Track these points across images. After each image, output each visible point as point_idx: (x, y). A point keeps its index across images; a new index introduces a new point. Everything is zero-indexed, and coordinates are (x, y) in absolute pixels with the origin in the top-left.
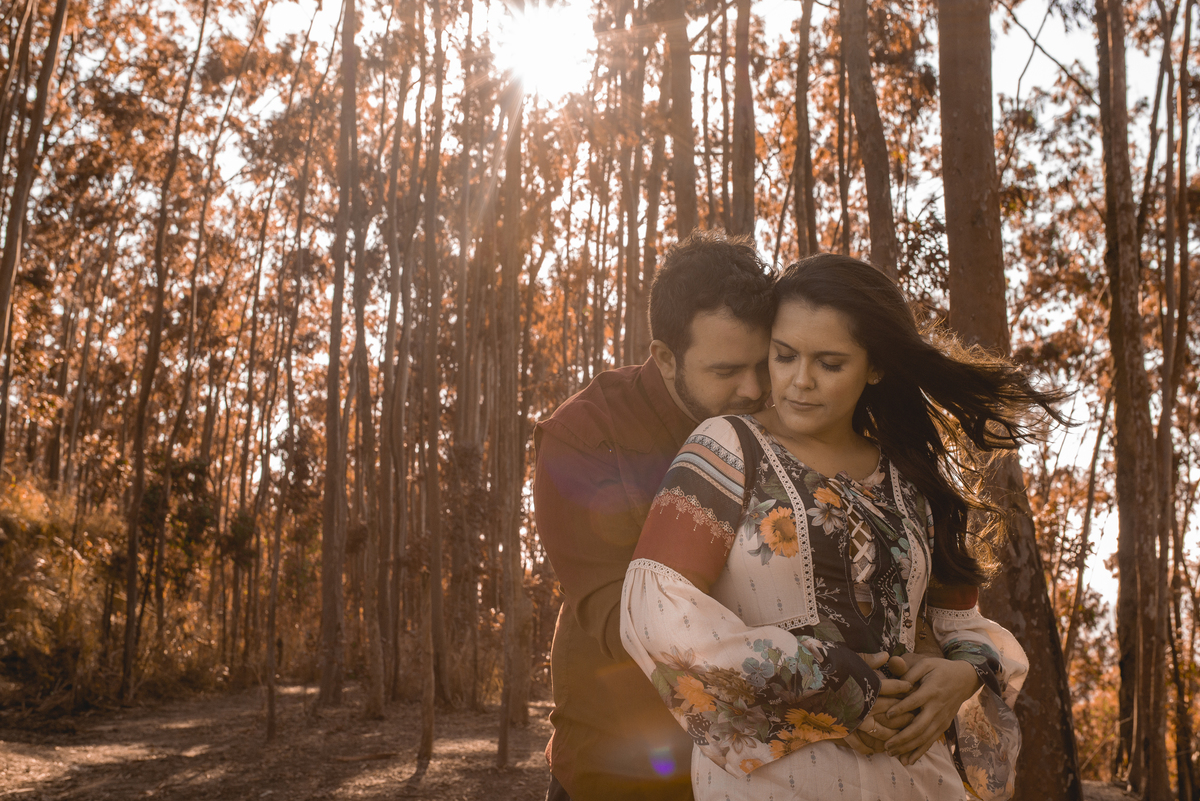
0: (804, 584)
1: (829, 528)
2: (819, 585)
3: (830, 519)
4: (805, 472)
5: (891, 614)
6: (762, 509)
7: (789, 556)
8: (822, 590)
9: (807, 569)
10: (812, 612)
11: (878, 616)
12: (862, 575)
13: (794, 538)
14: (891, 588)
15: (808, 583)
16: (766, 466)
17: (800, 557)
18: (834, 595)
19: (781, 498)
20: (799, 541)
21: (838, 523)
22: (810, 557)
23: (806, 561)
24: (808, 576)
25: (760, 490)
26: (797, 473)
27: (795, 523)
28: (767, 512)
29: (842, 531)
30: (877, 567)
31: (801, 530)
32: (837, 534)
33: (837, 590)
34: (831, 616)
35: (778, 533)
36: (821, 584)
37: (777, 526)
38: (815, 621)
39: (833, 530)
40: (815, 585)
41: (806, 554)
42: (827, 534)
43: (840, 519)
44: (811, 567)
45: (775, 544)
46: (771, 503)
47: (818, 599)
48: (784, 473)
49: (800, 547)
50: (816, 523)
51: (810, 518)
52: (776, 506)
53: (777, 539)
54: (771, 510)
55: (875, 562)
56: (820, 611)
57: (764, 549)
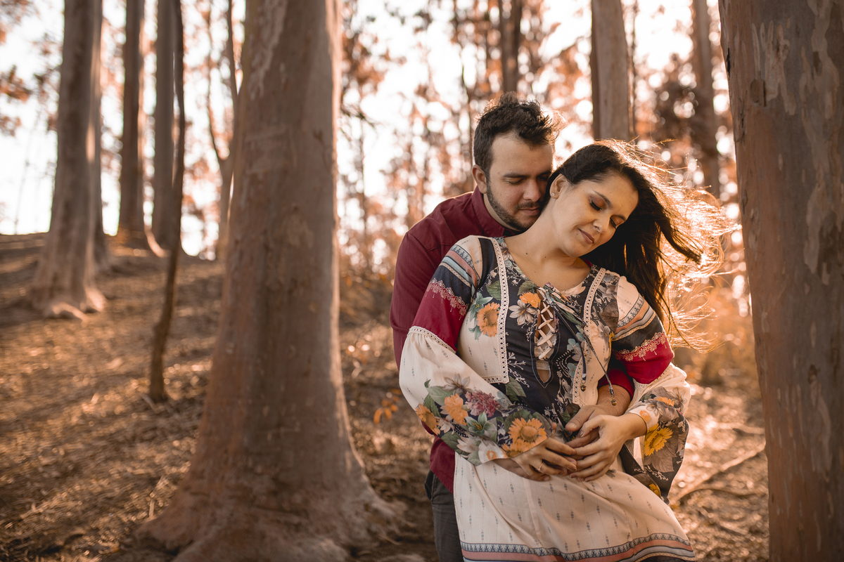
0: (500, 355)
1: (521, 321)
2: (510, 358)
3: (523, 315)
4: (523, 281)
5: (565, 383)
6: (482, 302)
7: (491, 336)
8: (513, 361)
9: (502, 346)
10: (504, 375)
11: (554, 382)
12: (543, 355)
13: (495, 324)
14: (566, 366)
15: (503, 355)
16: (495, 274)
17: (497, 337)
18: (522, 366)
19: (496, 297)
20: (499, 326)
21: (529, 318)
22: (504, 338)
23: (501, 341)
24: (502, 350)
25: (485, 290)
26: (517, 281)
27: (498, 315)
28: (484, 305)
29: (531, 324)
30: (555, 351)
31: (501, 320)
32: (526, 326)
33: (524, 363)
34: (517, 379)
35: (486, 320)
36: (512, 356)
37: (487, 316)
38: (506, 381)
39: (524, 322)
40: (508, 358)
41: (501, 336)
42: (519, 324)
43: (532, 316)
44: (505, 345)
45: (483, 327)
46: (489, 299)
47: (509, 366)
48: (506, 281)
49: (499, 331)
50: (513, 316)
51: (510, 312)
52: (491, 302)
53: (485, 324)
54: (487, 304)
55: (554, 348)
56: (510, 374)
57: (477, 329)
